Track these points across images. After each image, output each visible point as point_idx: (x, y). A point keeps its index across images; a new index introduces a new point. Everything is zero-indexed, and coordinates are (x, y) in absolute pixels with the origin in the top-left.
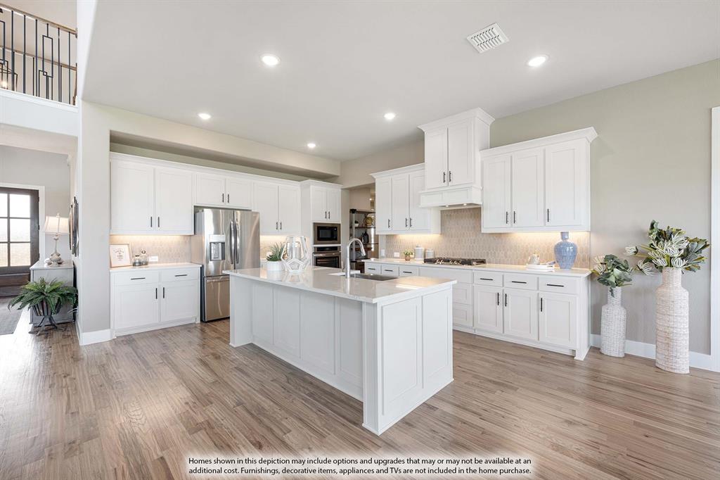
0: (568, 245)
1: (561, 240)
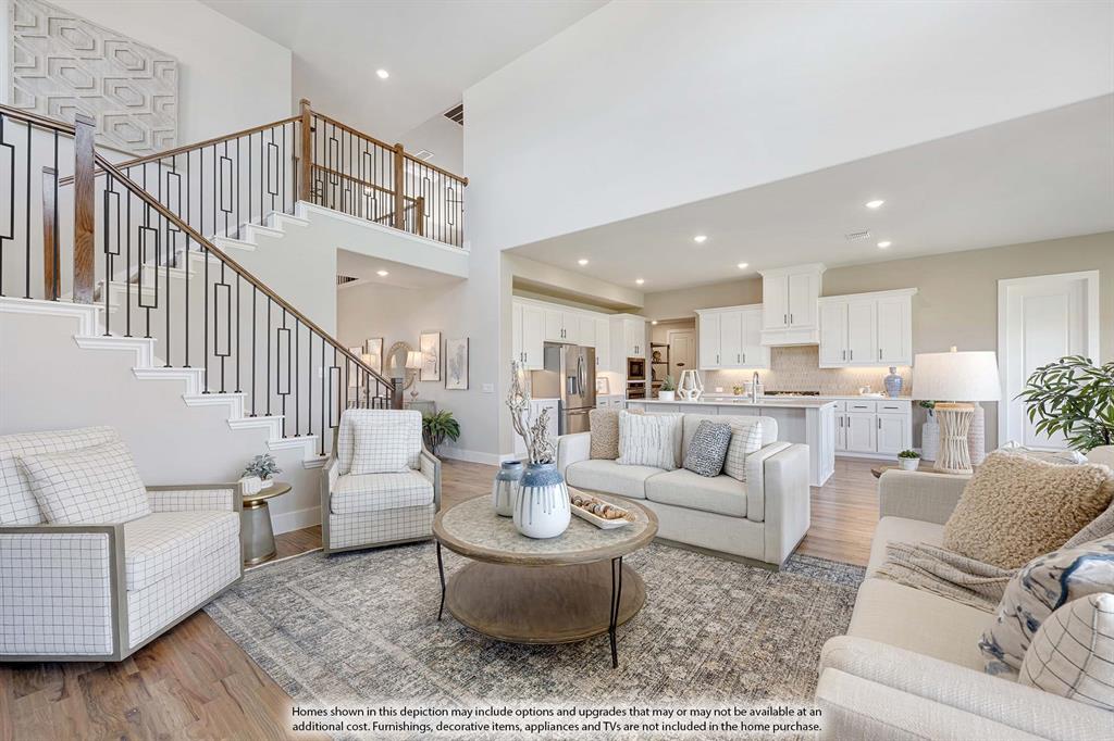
0: (896, 378)
1: (889, 374)
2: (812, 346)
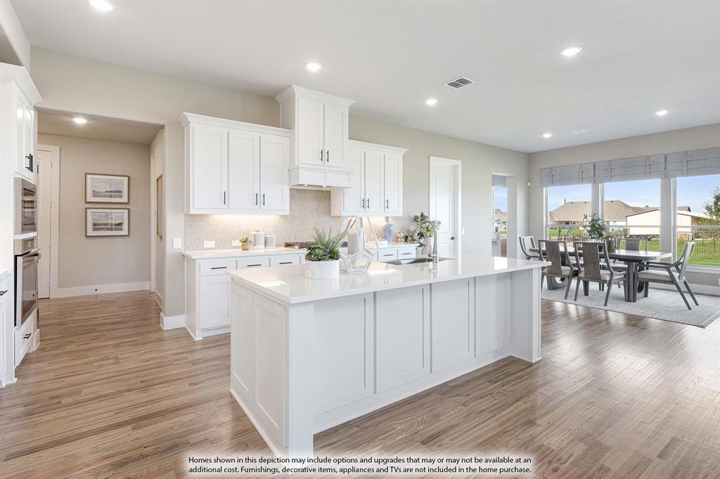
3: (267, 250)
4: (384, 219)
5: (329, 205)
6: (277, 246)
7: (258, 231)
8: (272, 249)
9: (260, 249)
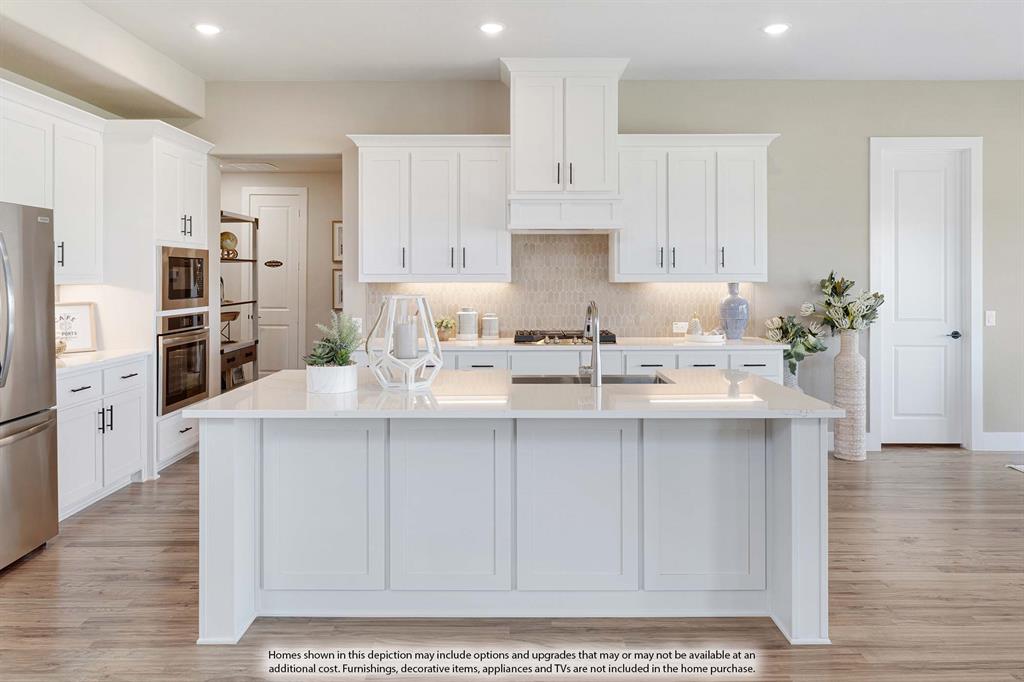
0: (741, 302)
1: (729, 296)
2: (602, 235)
3: (484, 342)
4: (725, 287)
5: (606, 262)
6: (501, 335)
7: (464, 310)
8: (491, 341)
9: (469, 340)
